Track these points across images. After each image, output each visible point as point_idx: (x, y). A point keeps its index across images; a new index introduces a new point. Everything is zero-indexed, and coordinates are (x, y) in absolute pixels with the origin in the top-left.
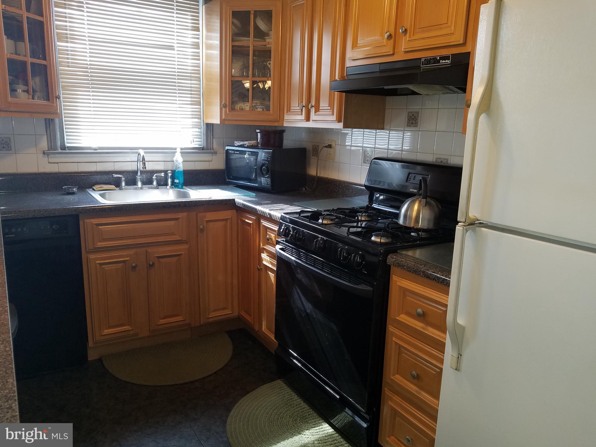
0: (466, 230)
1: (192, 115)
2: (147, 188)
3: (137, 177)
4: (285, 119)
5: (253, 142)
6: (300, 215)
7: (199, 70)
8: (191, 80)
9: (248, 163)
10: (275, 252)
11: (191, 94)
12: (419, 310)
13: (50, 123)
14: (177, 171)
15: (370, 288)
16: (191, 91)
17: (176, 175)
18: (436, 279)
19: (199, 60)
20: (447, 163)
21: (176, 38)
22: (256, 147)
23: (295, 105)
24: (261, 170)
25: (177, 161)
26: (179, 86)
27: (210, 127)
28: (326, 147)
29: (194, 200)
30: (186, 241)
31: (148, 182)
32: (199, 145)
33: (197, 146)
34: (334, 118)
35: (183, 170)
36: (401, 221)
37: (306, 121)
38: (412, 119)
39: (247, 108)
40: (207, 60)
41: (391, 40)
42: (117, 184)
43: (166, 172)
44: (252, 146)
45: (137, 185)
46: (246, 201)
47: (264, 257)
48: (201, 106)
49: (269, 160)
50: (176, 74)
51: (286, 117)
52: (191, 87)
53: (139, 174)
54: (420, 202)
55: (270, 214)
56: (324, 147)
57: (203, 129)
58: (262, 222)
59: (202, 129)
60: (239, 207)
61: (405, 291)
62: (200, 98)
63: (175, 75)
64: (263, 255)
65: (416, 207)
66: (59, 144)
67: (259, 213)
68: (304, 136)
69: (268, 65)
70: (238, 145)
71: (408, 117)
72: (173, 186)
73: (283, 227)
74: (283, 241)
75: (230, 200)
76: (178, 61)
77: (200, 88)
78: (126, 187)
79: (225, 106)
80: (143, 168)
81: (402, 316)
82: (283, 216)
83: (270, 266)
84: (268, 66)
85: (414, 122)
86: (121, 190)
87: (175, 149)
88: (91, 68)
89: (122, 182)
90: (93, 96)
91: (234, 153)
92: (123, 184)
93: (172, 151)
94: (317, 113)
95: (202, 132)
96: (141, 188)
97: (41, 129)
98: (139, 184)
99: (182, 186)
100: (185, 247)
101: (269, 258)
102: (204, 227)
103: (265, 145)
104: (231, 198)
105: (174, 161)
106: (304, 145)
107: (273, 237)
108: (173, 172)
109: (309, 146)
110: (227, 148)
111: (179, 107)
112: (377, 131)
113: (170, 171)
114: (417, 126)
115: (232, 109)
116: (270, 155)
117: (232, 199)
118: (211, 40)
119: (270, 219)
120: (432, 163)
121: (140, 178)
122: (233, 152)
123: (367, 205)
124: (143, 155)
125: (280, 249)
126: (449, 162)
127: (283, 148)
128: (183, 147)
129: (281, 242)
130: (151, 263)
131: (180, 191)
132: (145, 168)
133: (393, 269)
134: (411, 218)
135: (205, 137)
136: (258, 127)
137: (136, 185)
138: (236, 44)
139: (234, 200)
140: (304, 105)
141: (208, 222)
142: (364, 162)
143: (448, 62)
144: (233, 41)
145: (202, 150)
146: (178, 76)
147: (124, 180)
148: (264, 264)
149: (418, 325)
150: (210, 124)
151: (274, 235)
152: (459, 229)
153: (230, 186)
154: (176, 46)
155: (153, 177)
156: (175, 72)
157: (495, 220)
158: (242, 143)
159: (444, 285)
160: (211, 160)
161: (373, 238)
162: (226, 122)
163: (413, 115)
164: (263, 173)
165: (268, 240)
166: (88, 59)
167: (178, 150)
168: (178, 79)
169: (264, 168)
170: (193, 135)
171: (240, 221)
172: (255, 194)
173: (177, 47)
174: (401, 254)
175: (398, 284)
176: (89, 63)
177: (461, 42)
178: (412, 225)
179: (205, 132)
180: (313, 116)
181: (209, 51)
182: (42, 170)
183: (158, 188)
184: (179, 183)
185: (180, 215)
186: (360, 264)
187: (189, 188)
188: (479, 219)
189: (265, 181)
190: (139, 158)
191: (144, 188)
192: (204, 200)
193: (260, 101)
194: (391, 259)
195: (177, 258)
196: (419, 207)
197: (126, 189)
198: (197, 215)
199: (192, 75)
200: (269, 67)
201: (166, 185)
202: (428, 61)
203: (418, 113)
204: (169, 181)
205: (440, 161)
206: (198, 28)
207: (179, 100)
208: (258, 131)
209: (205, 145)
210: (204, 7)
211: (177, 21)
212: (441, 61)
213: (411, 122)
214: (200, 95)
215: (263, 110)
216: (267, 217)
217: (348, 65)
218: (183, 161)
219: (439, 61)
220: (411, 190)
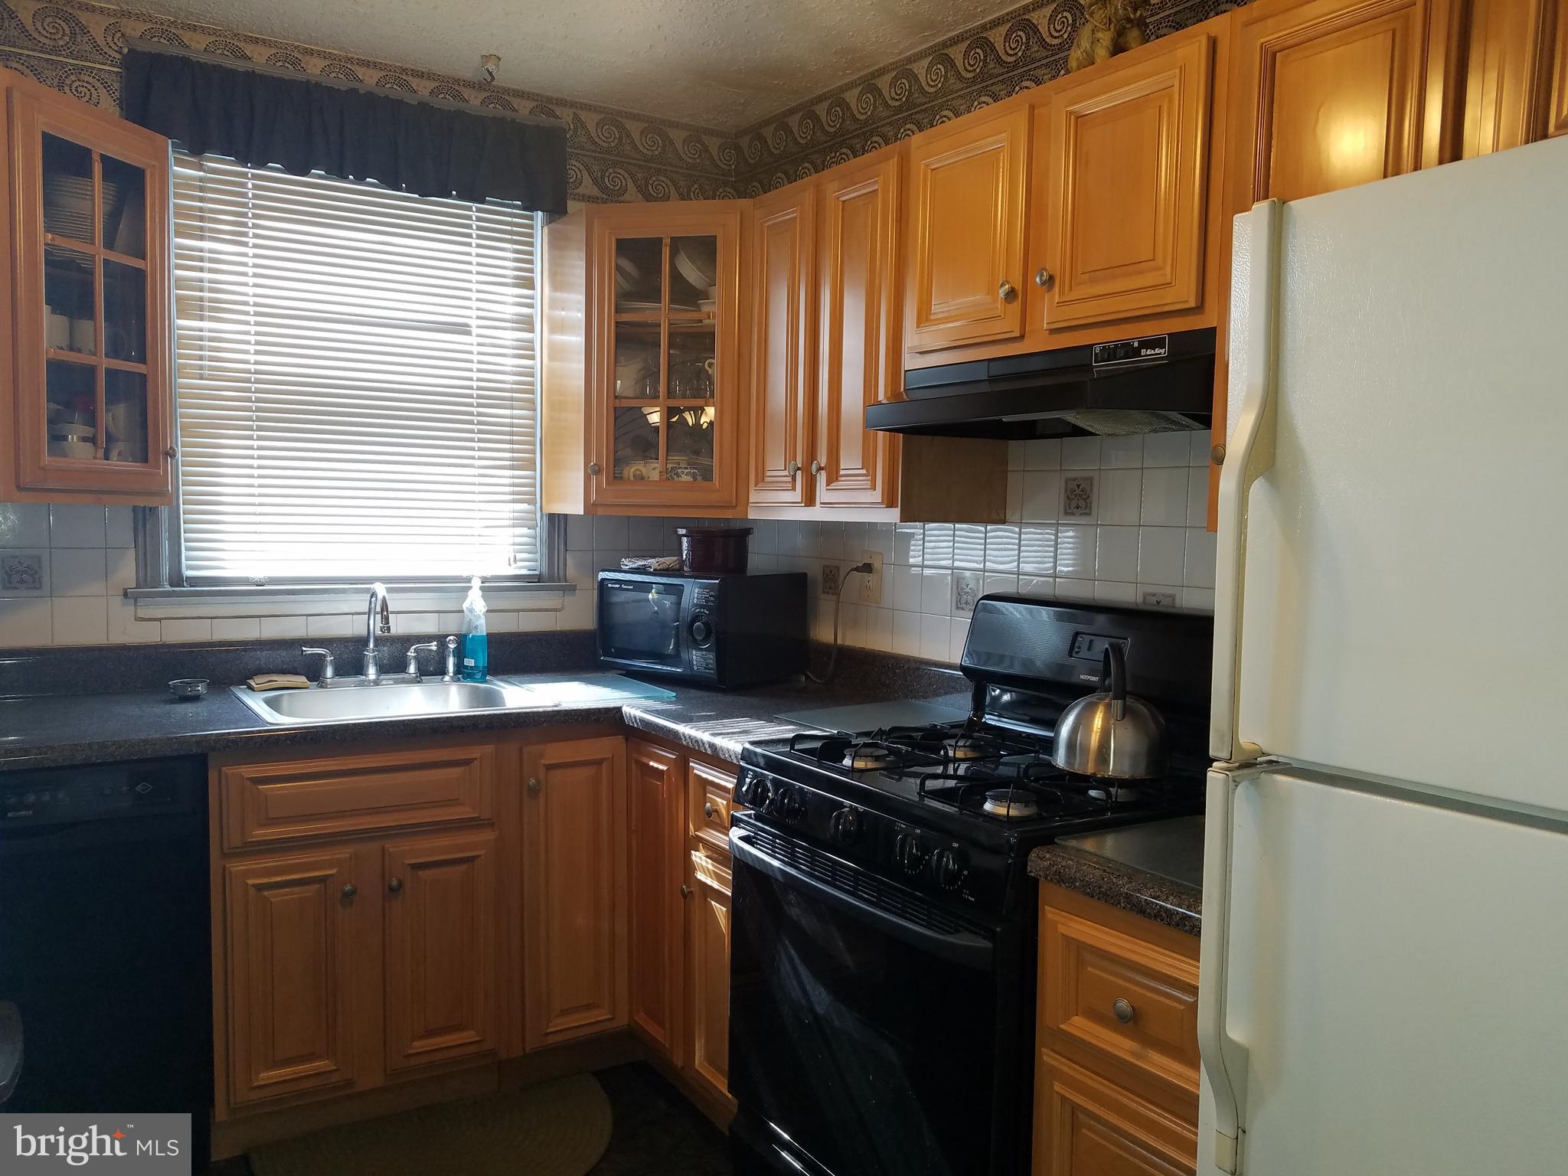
0: (1234, 781)
1: (513, 493)
2: (391, 682)
3: (367, 653)
4: (750, 501)
5: (669, 561)
6: (792, 748)
7: (532, 384)
8: (512, 408)
9: (656, 612)
10: (728, 847)
11: (512, 442)
12: (1123, 1004)
13: (148, 517)
14: (470, 636)
15: (985, 944)
16: (512, 434)
17: (469, 646)
18: (1164, 915)
19: (532, 358)
20: (1174, 607)
21: (474, 304)
22: (678, 573)
23: (777, 466)
24: (690, 631)
25: (471, 610)
26: (479, 423)
27: (557, 524)
28: (857, 569)
29: (515, 711)
30: (490, 821)
31: (393, 668)
32: (530, 570)
33: (524, 572)
34: (877, 496)
35: (488, 634)
36: (1060, 759)
37: (806, 506)
38: (1076, 495)
39: (655, 476)
40: (551, 358)
41: (1015, 303)
42: (313, 673)
43: (441, 639)
44: (667, 570)
45: (366, 675)
46: (652, 711)
47: (698, 860)
48: (535, 471)
49: (712, 604)
50: (475, 393)
51: (754, 496)
52: (512, 425)
53: (371, 645)
54: (1108, 707)
55: (712, 746)
56: (853, 570)
57: (541, 529)
58: (693, 768)
59: (538, 529)
60: (633, 727)
61: (1080, 950)
62: (534, 452)
63: (471, 396)
64: (695, 855)
65: (1098, 721)
66: (165, 570)
67: (684, 743)
68: (800, 540)
69: (708, 369)
70: (632, 568)
71: (1066, 491)
72: (460, 676)
73: (748, 780)
74: (749, 816)
75: (608, 710)
76: (479, 362)
77: (533, 427)
78: (337, 679)
79: (598, 471)
80: (381, 631)
81: (1078, 1020)
82: (747, 749)
83: (715, 885)
84: (708, 371)
85: (1082, 503)
86: (322, 687)
87: (469, 580)
88: (257, 381)
89: (327, 666)
90: (260, 448)
91: (620, 589)
92: (329, 672)
93: (459, 585)
94: (833, 486)
95: (538, 535)
96: (376, 683)
97: (123, 531)
98: (372, 672)
99: (484, 675)
100: (488, 835)
101: (713, 865)
102: (538, 782)
103: (700, 567)
104: (612, 705)
105: (465, 609)
106: (802, 566)
107: (720, 804)
108: (461, 639)
109: (814, 570)
110: (602, 575)
111: (481, 476)
112: (989, 528)
113: (452, 638)
114: (1089, 514)
115: (616, 477)
116: (713, 593)
117: (614, 708)
118: (563, 310)
119: (715, 758)
120: (1134, 607)
121: (375, 656)
122: (618, 586)
123: (970, 719)
124: (384, 597)
125: (741, 838)
126: (1178, 603)
127: (748, 575)
128: (489, 573)
129: (742, 821)
130: (395, 883)
131: (477, 688)
132: (389, 629)
133: (1046, 890)
134: (1085, 750)
135: (545, 551)
136: (682, 522)
137: (362, 675)
138: (626, 317)
139: (619, 709)
140: (800, 466)
141: (550, 767)
142: (958, 608)
143: (1160, 354)
144: (617, 311)
145: (536, 580)
146: (479, 397)
147: (331, 660)
148: (700, 880)
149: (1120, 1045)
150: (559, 514)
151: (725, 802)
152: (1215, 778)
153: (609, 675)
154: (474, 326)
155: (409, 654)
156: (471, 388)
157: (1310, 753)
158: (641, 563)
159: (1186, 932)
160: (559, 607)
161: (988, 806)
162: (601, 511)
163: (1078, 486)
164: (695, 640)
165: (709, 814)
166: (252, 358)
167: (476, 584)
168: (479, 405)
169: (699, 626)
170: (514, 544)
171: (634, 766)
172: (675, 694)
173: (478, 327)
174: (1065, 848)
175: (1062, 929)
176: (252, 367)
177: (1192, 304)
178: (1090, 769)
179: (545, 536)
180: (822, 493)
181: (559, 337)
182: (117, 638)
183: (419, 682)
184: (476, 667)
185: (475, 752)
186: (953, 877)
187: (501, 680)
188: (1265, 749)
189: (699, 659)
190: (373, 605)
191: (384, 682)
192: (541, 710)
193: (686, 455)
194: (1039, 861)
195: (464, 867)
196: (1106, 720)
197: (335, 686)
198: (521, 750)
199: (515, 395)
200: (710, 372)
201: (443, 672)
202: (1110, 352)
203: (1090, 480)
204: (451, 663)
205: (1154, 600)
206: (531, 280)
207: (480, 458)
208: (682, 531)
209: (545, 570)
210: (546, 229)
211: (478, 264)
212: (1143, 351)
213: (1074, 504)
214: (535, 445)
215: (695, 479)
216: (706, 753)
217: (910, 362)
218: (487, 611)
219: (1139, 350)
220: (1082, 677)
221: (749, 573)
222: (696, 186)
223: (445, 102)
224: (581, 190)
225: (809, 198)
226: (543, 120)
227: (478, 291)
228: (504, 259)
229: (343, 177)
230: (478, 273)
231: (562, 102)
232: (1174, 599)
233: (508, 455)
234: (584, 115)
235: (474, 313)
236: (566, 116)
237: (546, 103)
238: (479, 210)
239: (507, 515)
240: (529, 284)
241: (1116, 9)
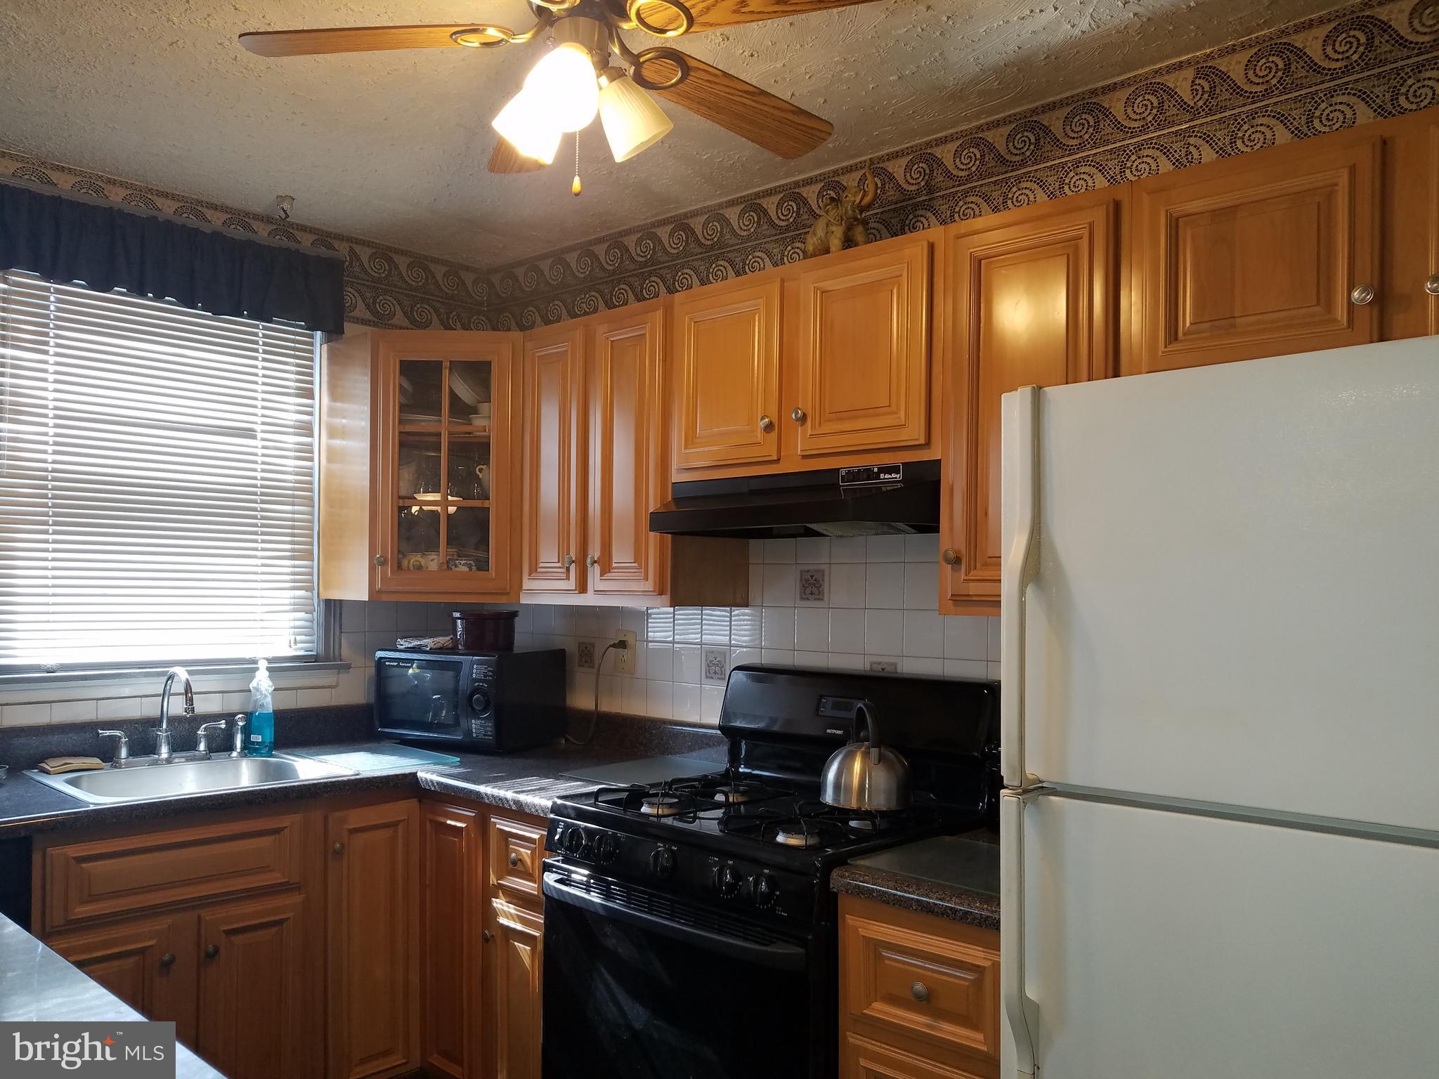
0: (1024, 802)
1: (294, 581)
2: (183, 760)
3: (160, 733)
4: (524, 588)
5: (442, 640)
6: (596, 800)
7: (311, 483)
8: (293, 505)
10: (536, 893)
11: (293, 535)
12: (919, 987)
14: (257, 714)
15: (801, 950)
16: (293, 527)
17: (255, 723)
18: (949, 912)
19: (311, 459)
20: (897, 673)
21: (260, 412)
22: (451, 651)
23: (549, 555)
24: (466, 702)
25: (257, 689)
26: (263, 518)
27: (333, 609)
28: (614, 646)
29: (322, 781)
30: (298, 885)
31: (183, 744)
32: (307, 651)
33: (302, 653)
34: (649, 586)
35: (274, 710)
36: (829, 797)
37: (580, 593)
38: (810, 584)
39: (433, 566)
40: (330, 460)
41: (772, 434)
42: (107, 753)
43: (230, 717)
44: (440, 648)
45: (159, 754)
46: (447, 775)
47: (499, 906)
48: (313, 561)
49: (491, 678)
50: (259, 490)
51: (527, 584)
52: (294, 520)
53: (164, 726)
54: (866, 755)
55: (517, 802)
56: (610, 646)
57: (318, 614)
58: (495, 824)
59: (315, 614)
60: (430, 790)
61: (876, 947)
62: (312, 544)
63: (255, 494)
64: (497, 903)
65: (857, 766)
67: (487, 801)
68: (554, 621)
69: (478, 472)
70: (408, 648)
71: (801, 580)
72: (246, 751)
73: (559, 830)
74: (558, 861)
75: (405, 776)
76: (263, 463)
77: (312, 521)
78: (131, 759)
79: (383, 563)
80: (186, 712)
81: (876, 1005)
82: (556, 803)
83: (519, 927)
84: (479, 476)
85: (815, 590)
86: (116, 767)
87: (254, 661)
88: (54, 479)
89: (121, 747)
91: (398, 666)
92: (124, 752)
93: (247, 667)
94: (607, 576)
95: (316, 619)
96: (169, 761)
98: (164, 751)
99: (271, 750)
100: (298, 898)
101: (515, 909)
102: (343, 846)
103: (475, 644)
104: (407, 771)
105: (251, 688)
106: (558, 643)
107: (525, 855)
108: (249, 716)
109: (570, 646)
110: (380, 654)
111: (263, 565)
112: (733, 608)
113: (240, 716)
114: (822, 600)
115: (400, 569)
116: (491, 669)
117: (410, 774)
118: (344, 418)
119: (520, 814)
120: (864, 673)
121: (167, 736)
122: (395, 664)
123: (727, 770)
124: (188, 680)
125: (557, 881)
126: (899, 670)
127: (515, 652)
128: (270, 655)
129: (553, 866)
130: (211, 948)
131: (266, 761)
132: (193, 710)
133: (844, 902)
134: (849, 788)
135: (322, 633)
136: (456, 606)
137: (155, 754)
138: (409, 428)
139: (414, 775)
140: (574, 559)
141: (352, 832)
142: (707, 677)
143: (896, 478)
144: (400, 422)
145: (313, 660)
146: (263, 494)
147: (126, 742)
148: (502, 924)
149: (915, 1020)
150: (334, 600)
151: (529, 852)
152: (1007, 800)
153: (387, 744)
154: (259, 431)
155: (199, 732)
156: (255, 486)
157: (1077, 778)
158: (415, 643)
159: (969, 923)
160: (335, 684)
161: (780, 838)
162: (385, 598)
163: (812, 577)
164: (473, 709)
165: (515, 863)
166: (50, 458)
167: (263, 665)
168: (263, 502)
169: (478, 698)
170: (295, 628)
171: (428, 825)
172: (459, 759)
173: (263, 432)
174: (857, 866)
175: (862, 932)
176: (50, 467)
177: (922, 441)
179: (322, 620)
180: (595, 582)
181: (337, 443)
183: (209, 759)
184: (262, 742)
185: (286, 821)
186: (767, 897)
187: (289, 754)
188: (1042, 778)
189: (478, 727)
190: (168, 687)
191: (176, 760)
192: (345, 779)
193: (456, 548)
194: (839, 879)
195: (274, 930)
196: (864, 765)
197: (128, 765)
198: (326, 818)
199: (296, 493)
200: (481, 477)
201: (231, 748)
202: (853, 475)
203: (822, 572)
204: (239, 739)
205: (879, 668)
206: (311, 391)
207: (263, 550)
208: (458, 615)
209: (321, 650)
210: (325, 347)
211: (264, 376)
212: (882, 476)
213: (808, 591)
214: (312, 538)
215: (471, 569)
216: (511, 809)
217: (676, 477)
218: (275, 690)
219: (878, 474)
220: (829, 731)
222: (454, 313)
223: (238, 233)
224: (356, 313)
225: (579, 335)
226: (323, 251)
227: (263, 400)
228: (288, 373)
229: (142, 295)
230: (264, 384)
231: (340, 237)
232: (896, 668)
233: (289, 546)
234: (358, 249)
236: (343, 249)
237: (325, 237)
238: (265, 328)
239: (287, 601)
240: (309, 394)
241: (846, 210)
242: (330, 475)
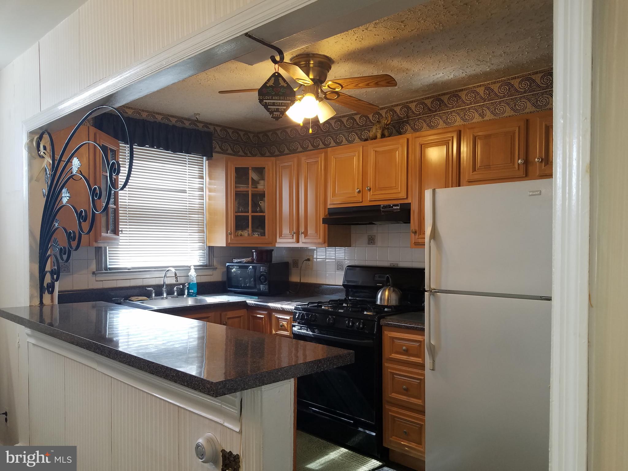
0: (430, 296)
1: (198, 240)
2: (171, 298)
3: (163, 289)
4: (277, 242)
5: (249, 259)
7: (203, 207)
8: (198, 215)
11: (198, 225)
12: (404, 348)
13: (99, 249)
14: (191, 283)
15: (372, 341)
16: (198, 222)
17: (191, 286)
18: (412, 327)
19: (203, 200)
20: (398, 266)
21: (187, 184)
22: (251, 263)
23: (286, 231)
24: (258, 279)
25: (191, 276)
27: (211, 249)
28: (306, 260)
31: (171, 293)
33: (202, 264)
34: (321, 240)
35: (196, 282)
36: (378, 302)
37: (297, 243)
38: (371, 239)
39: (246, 235)
40: (209, 199)
41: (360, 194)
42: (148, 295)
43: (183, 285)
44: (248, 262)
45: (163, 296)
46: (257, 301)
48: (204, 233)
49: (267, 271)
51: (278, 240)
52: (198, 220)
53: (165, 287)
54: (389, 290)
55: (282, 308)
56: (303, 260)
57: (207, 251)
58: (274, 315)
59: (205, 251)
60: (250, 306)
61: (392, 339)
62: (204, 228)
63: (186, 211)
65: (387, 293)
66: (103, 266)
67: (271, 308)
68: (284, 252)
70: (237, 262)
71: (368, 238)
72: (189, 295)
73: (297, 315)
74: (298, 324)
76: (189, 201)
77: (204, 220)
78: (155, 297)
79: (230, 234)
81: (393, 355)
82: (296, 307)
85: (372, 241)
86: (151, 300)
87: (190, 266)
88: (129, 208)
90: (129, 228)
91: (234, 268)
92: (153, 295)
93: (188, 269)
94: (306, 238)
95: (206, 253)
96: (167, 298)
97: (92, 254)
98: (165, 295)
99: (196, 295)
102: (226, 322)
103: (260, 260)
104: (242, 300)
105: (189, 275)
106: (286, 260)
107: (285, 324)
108: (189, 284)
109: (290, 260)
110: (227, 264)
111: (190, 235)
112: (346, 248)
113: (187, 284)
114: (375, 244)
115: (236, 236)
116: (266, 268)
118: (215, 185)
119: (283, 312)
120: (388, 267)
121: (166, 290)
123: (346, 298)
124: (175, 272)
126: (399, 266)
128: (194, 264)
129: (296, 325)
131: (196, 298)
132: (178, 281)
133: (384, 328)
134: (384, 299)
135: (207, 257)
136: (254, 248)
138: (238, 190)
139: (245, 302)
140: (295, 232)
141: (229, 318)
142: (337, 270)
143: (398, 208)
144: (236, 187)
145: (206, 266)
146: (189, 211)
147: (154, 292)
149: (404, 357)
150: (211, 246)
151: (286, 323)
152: (426, 294)
153: (231, 293)
155: (174, 289)
156: (187, 209)
160: (212, 274)
161: (365, 313)
162: (231, 245)
163: (371, 237)
164: (261, 281)
165: (281, 326)
166: (127, 201)
167: (192, 268)
168: (189, 214)
169: (263, 278)
170: (199, 256)
171: (251, 317)
172: (257, 297)
173: (189, 191)
174: (388, 319)
175: (389, 335)
176: (127, 204)
177: (405, 197)
178: (386, 304)
179: (208, 253)
180: (302, 238)
181: (212, 194)
182: (91, 287)
183: (178, 298)
184: (194, 292)
185: (210, 314)
186: (362, 328)
187: (203, 296)
188: (436, 288)
189: (263, 287)
190: (166, 275)
191: (169, 298)
194: (383, 322)
196: (389, 292)
197: (155, 299)
198: (221, 315)
199: (198, 211)
200: (261, 205)
201: (183, 294)
202: (385, 207)
203: (375, 236)
204: (186, 291)
205: (393, 265)
206: (203, 176)
207: (190, 230)
208: (254, 251)
209: (208, 263)
210: (207, 162)
211: (189, 172)
212: (394, 207)
213: (370, 242)
214: (204, 226)
215: (259, 236)
216: (280, 310)
217: (329, 207)
218: (197, 276)
219: (393, 206)
220: (377, 284)
221: (273, 263)
222: (247, 148)
223: (179, 124)
224: (216, 150)
225: (296, 160)
226: (206, 129)
227: (189, 180)
228: (195, 170)
229: (153, 147)
230: (189, 175)
231: (211, 124)
232: (398, 265)
233: (197, 229)
234: (216, 128)
235: (188, 187)
236: (212, 128)
237: (206, 124)
238: (188, 156)
239: (197, 247)
240: (202, 178)
241: (382, 125)
242: (209, 204)
